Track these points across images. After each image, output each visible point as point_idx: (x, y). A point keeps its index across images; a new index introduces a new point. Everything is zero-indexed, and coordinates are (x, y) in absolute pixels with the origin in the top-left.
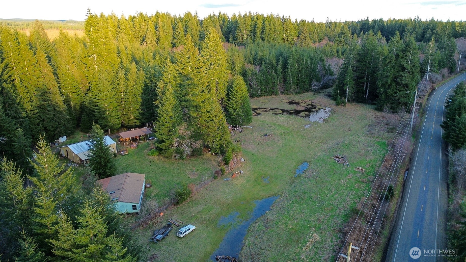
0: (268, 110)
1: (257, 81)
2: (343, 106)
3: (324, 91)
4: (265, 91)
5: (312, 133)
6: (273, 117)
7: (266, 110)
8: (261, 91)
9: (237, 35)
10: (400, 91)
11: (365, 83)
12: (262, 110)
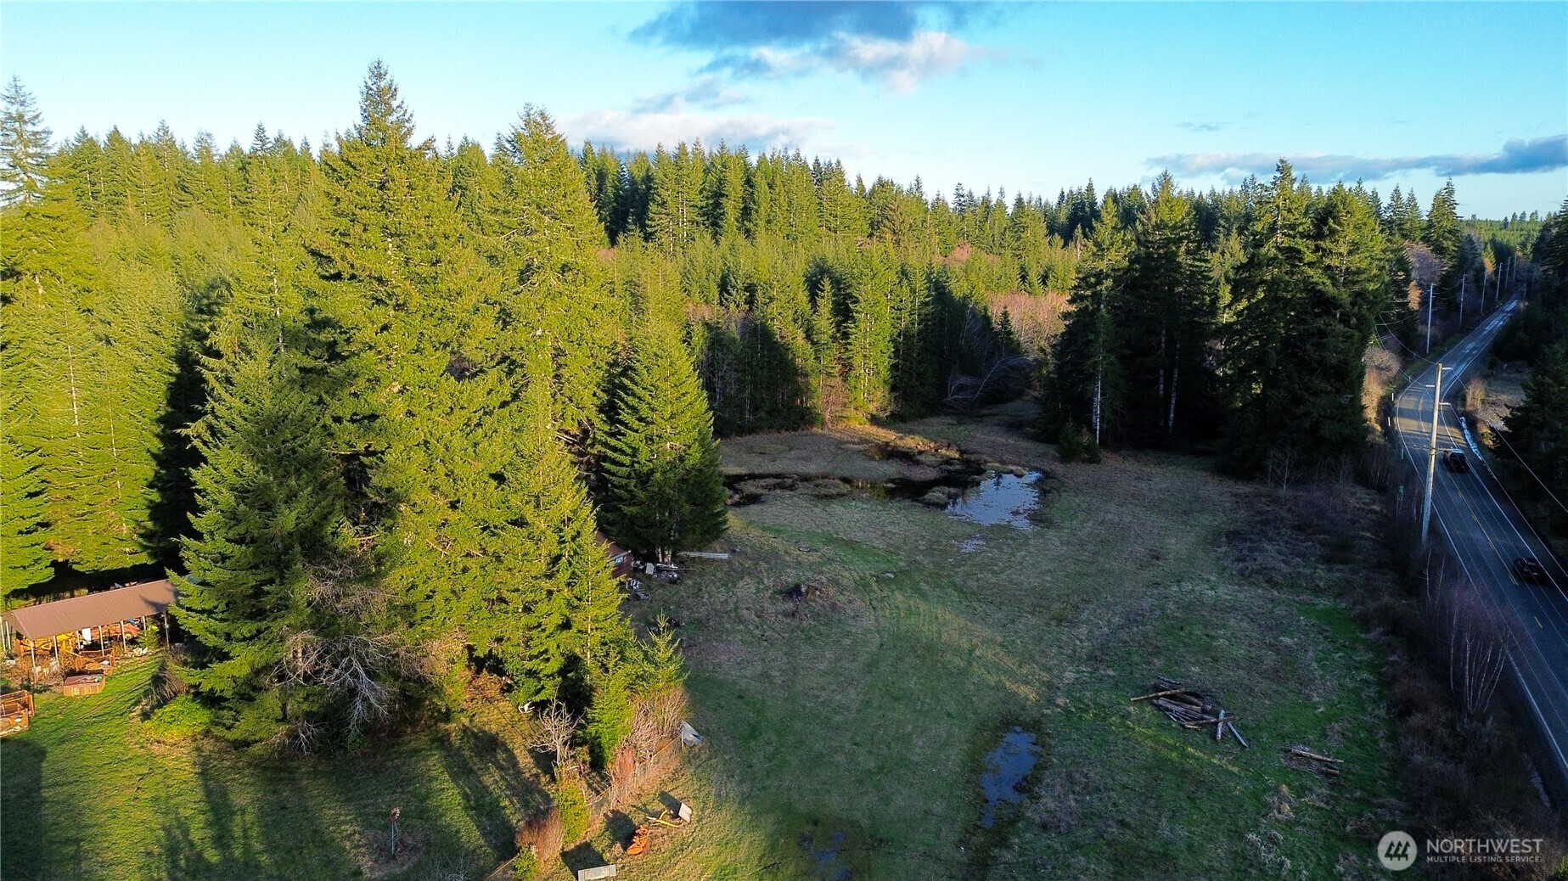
0: (789, 481)
1: (736, 370)
2: (1090, 461)
3: (995, 411)
4: (769, 413)
5: (1003, 576)
6: (817, 510)
7: (782, 482)
8: (755, 409)
9: (653, 224)
10: (1315, 394)
11: (1161, 372)
12: (763, 482)
